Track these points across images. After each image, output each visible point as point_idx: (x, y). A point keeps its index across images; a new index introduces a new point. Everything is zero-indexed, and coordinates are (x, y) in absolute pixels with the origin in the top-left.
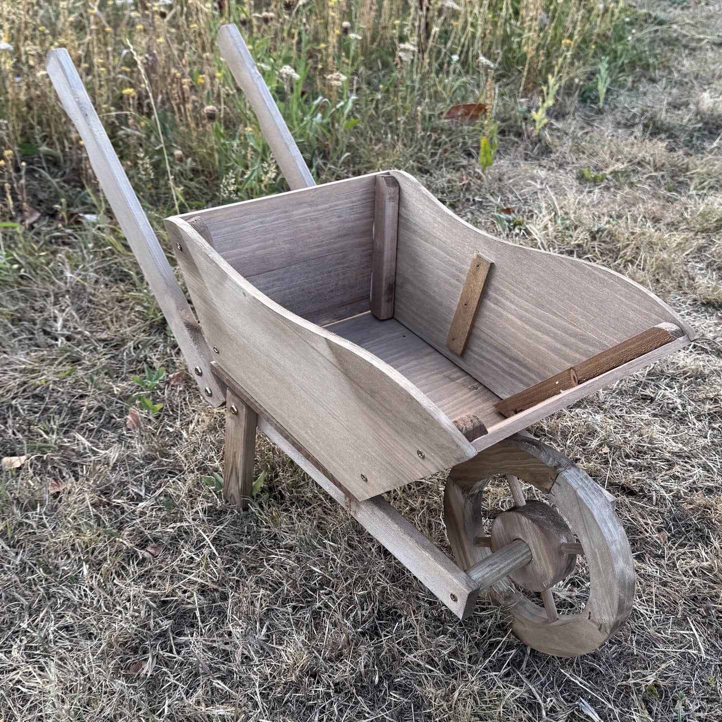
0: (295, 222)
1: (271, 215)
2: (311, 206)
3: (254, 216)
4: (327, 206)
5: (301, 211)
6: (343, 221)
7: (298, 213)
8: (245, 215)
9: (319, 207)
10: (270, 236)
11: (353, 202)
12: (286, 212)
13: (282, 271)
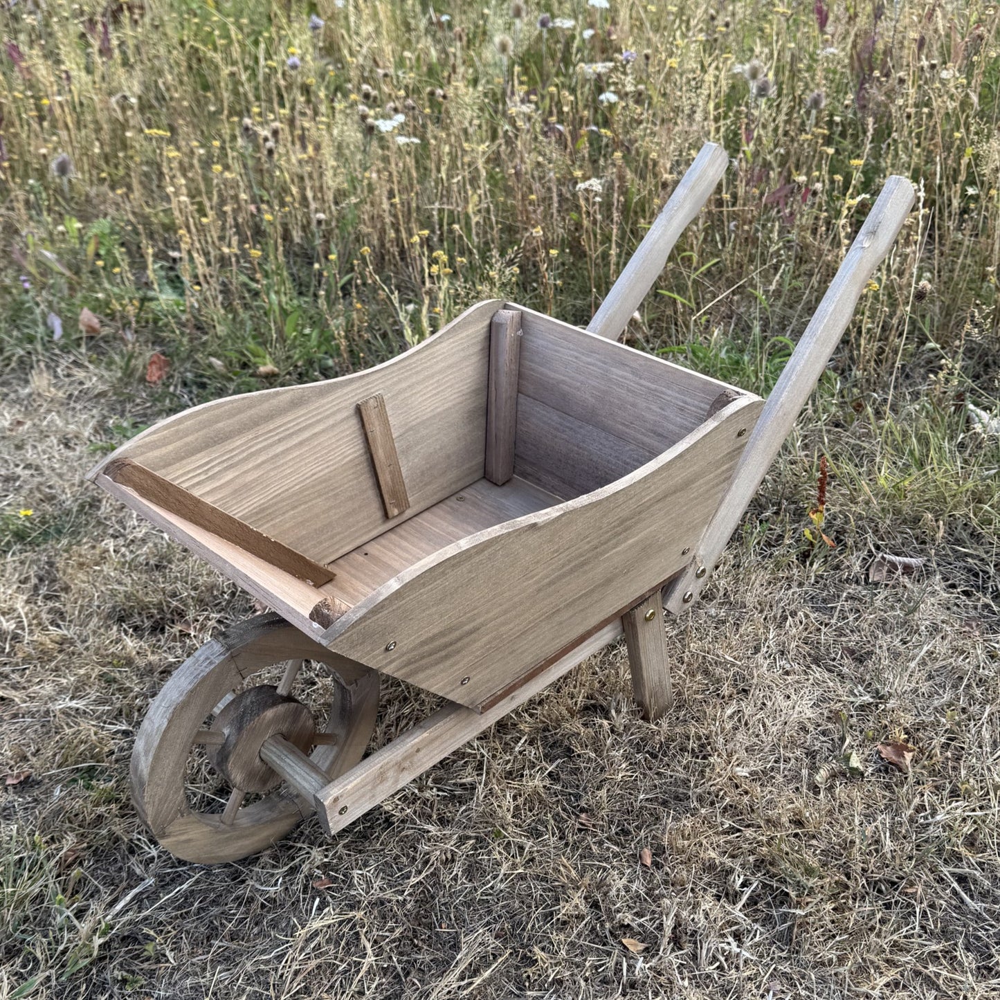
0: (610, 380)
1: (588, 356)
2: (633, 373)
3: (571, 346)
4: (653, 386)
5: (621, 373)
6: (665, 417)
7: (617, 372)
8: (564, 339)
9: (642, 382)
10: (581, 378)
11: (685, 402)
12: (605, 363)
13: (578, 423)
